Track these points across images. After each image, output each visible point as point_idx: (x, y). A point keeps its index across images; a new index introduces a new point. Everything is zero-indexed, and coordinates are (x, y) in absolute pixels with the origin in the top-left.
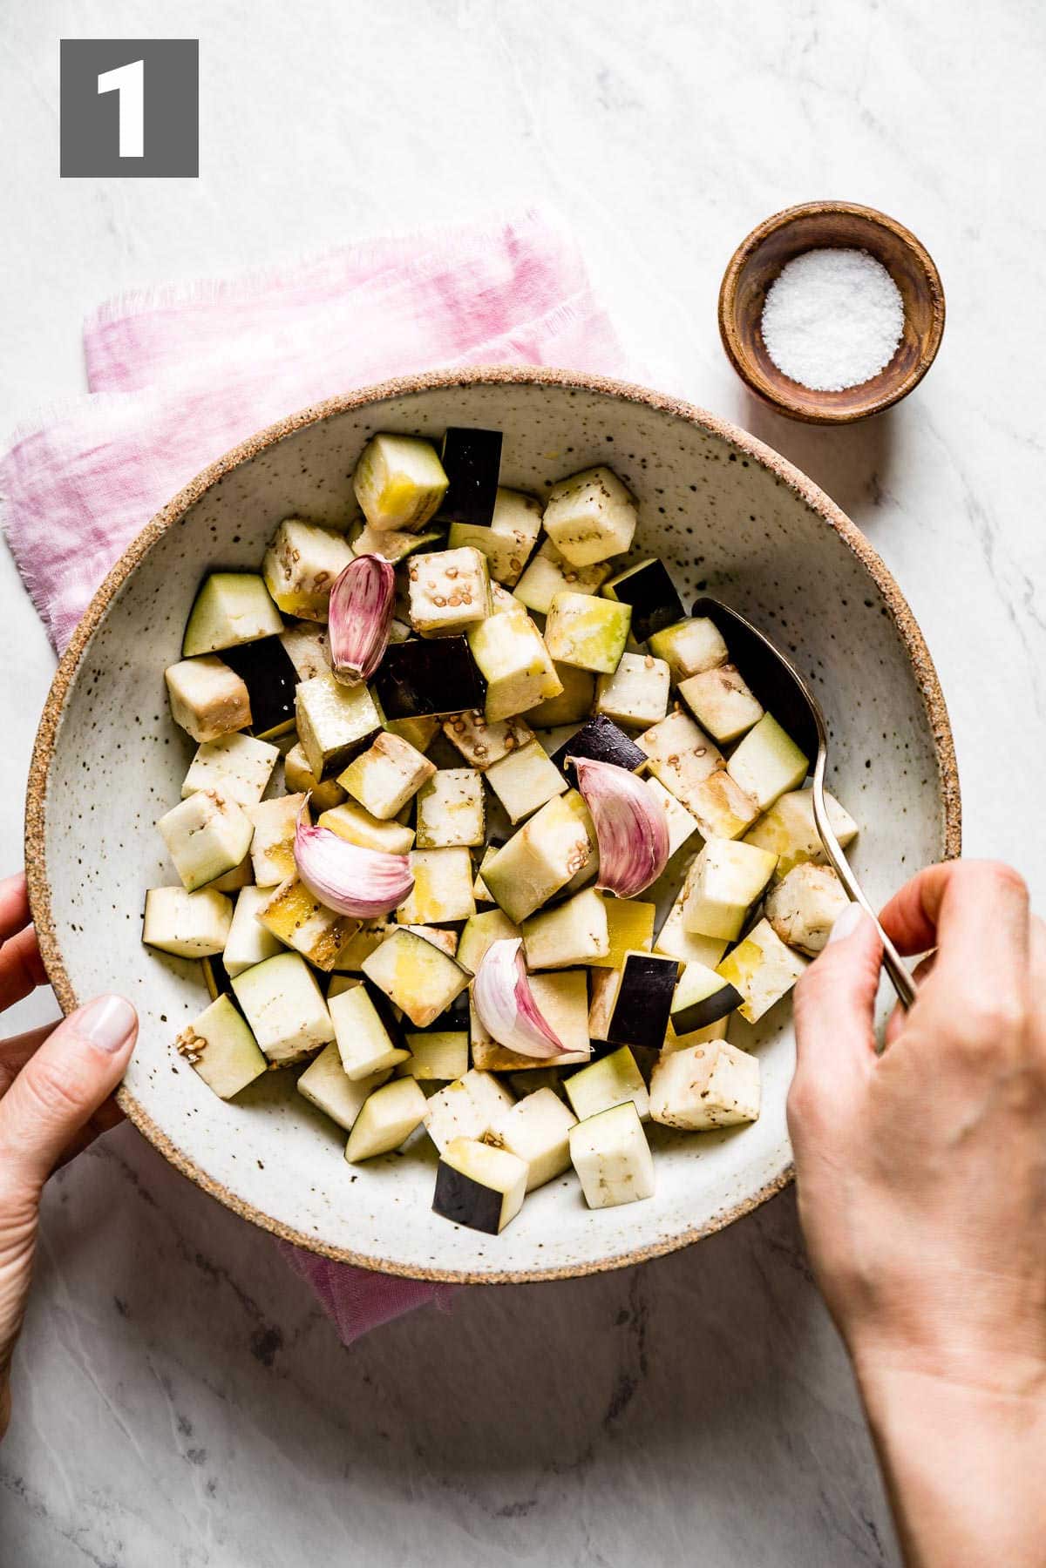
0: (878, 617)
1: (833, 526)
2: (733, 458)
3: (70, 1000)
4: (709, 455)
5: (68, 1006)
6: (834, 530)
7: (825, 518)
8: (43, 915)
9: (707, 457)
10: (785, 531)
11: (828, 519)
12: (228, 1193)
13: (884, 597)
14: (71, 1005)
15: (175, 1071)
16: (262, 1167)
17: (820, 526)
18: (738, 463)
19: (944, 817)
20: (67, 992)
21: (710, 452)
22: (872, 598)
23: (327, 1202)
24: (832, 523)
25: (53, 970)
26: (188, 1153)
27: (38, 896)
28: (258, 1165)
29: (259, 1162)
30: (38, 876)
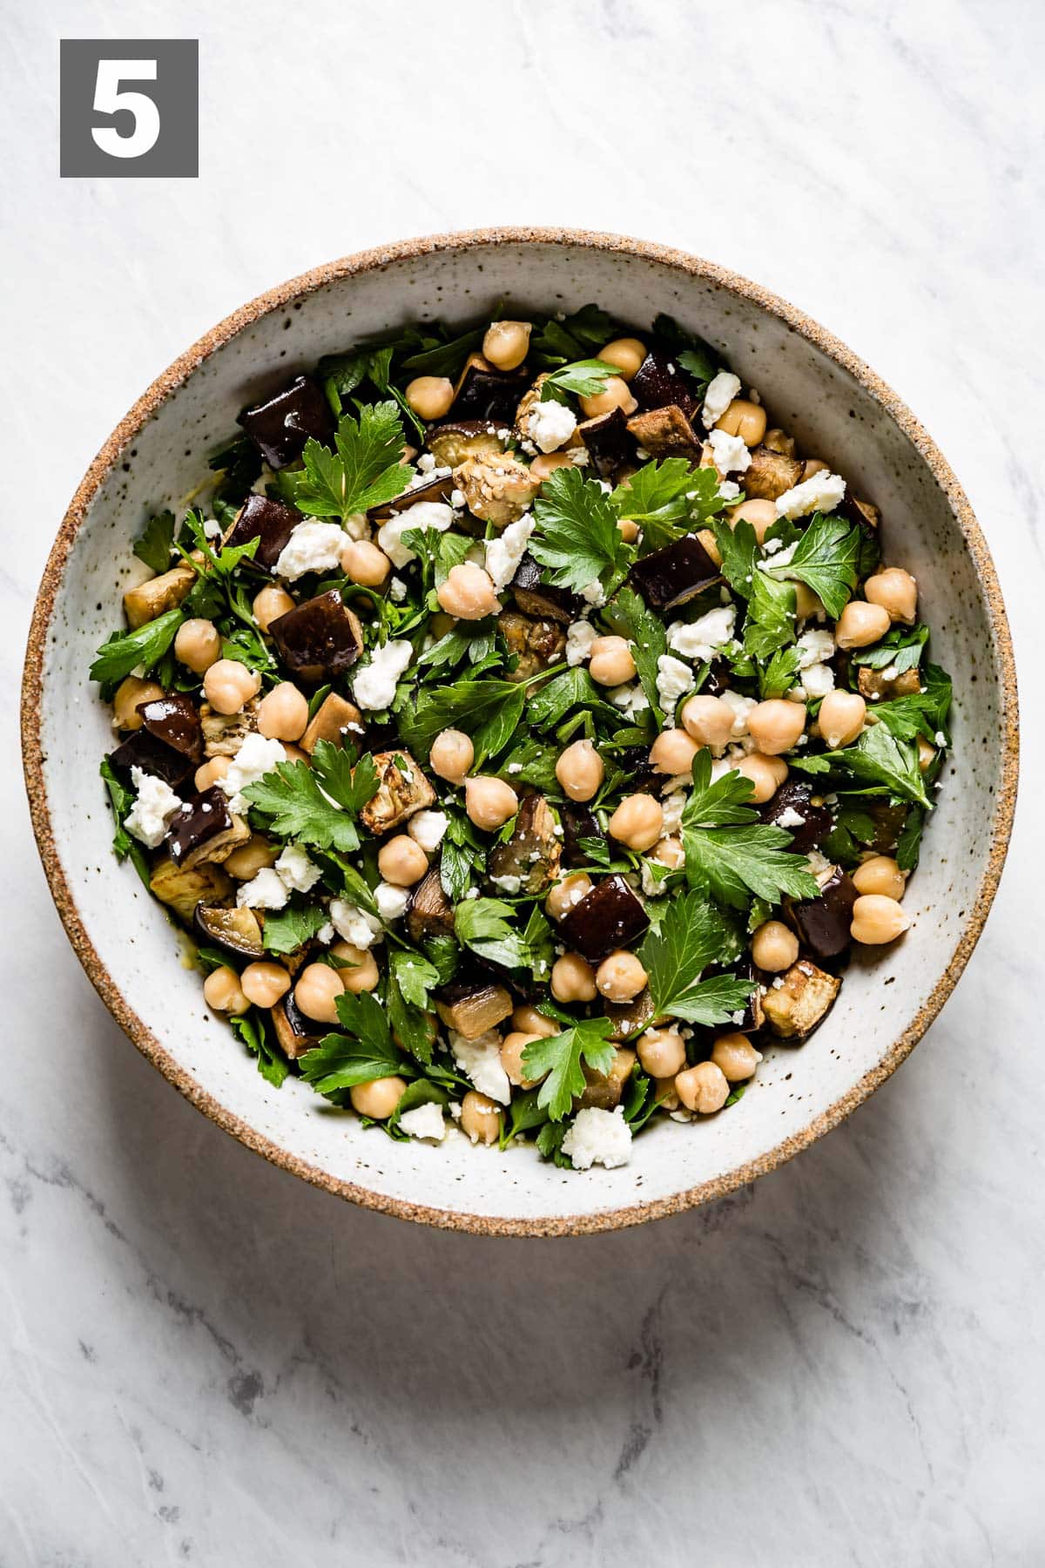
0: (302, 314)
1: (204, 358)
2: (126, 467)
3: (721, 1183)
4: (121, 495)
5: (728, 1185)
6: (209, 358)
7: (196, 366)
8: (630, 1214)
9: (124, 497)
10: (204, 416)
11: (197, 363)
12: (927, 1007)
13: (282, 304)
14: (727, 1182)
15: (789, 1077)
16: (892, 980)
17: (203, 374)
18: (134, 462)
19: (520, 244)
20: (713, 1186)
21: (118, 493)
22: (282, 319)
23: (928, 909)
24: (200, 359)
25: (689, 1202)
26: (884, 1051)
27: (608, 1221)
28: (890, 984)
29: (886, 983)
30: (586, 1222)
